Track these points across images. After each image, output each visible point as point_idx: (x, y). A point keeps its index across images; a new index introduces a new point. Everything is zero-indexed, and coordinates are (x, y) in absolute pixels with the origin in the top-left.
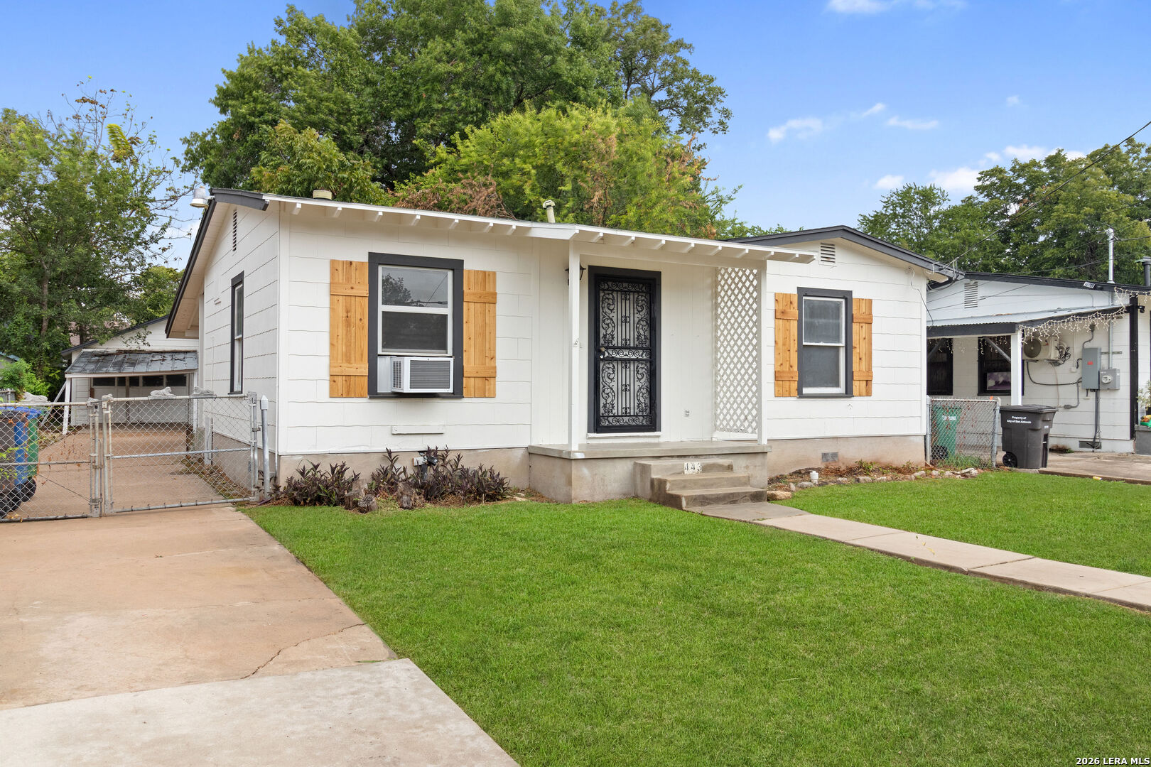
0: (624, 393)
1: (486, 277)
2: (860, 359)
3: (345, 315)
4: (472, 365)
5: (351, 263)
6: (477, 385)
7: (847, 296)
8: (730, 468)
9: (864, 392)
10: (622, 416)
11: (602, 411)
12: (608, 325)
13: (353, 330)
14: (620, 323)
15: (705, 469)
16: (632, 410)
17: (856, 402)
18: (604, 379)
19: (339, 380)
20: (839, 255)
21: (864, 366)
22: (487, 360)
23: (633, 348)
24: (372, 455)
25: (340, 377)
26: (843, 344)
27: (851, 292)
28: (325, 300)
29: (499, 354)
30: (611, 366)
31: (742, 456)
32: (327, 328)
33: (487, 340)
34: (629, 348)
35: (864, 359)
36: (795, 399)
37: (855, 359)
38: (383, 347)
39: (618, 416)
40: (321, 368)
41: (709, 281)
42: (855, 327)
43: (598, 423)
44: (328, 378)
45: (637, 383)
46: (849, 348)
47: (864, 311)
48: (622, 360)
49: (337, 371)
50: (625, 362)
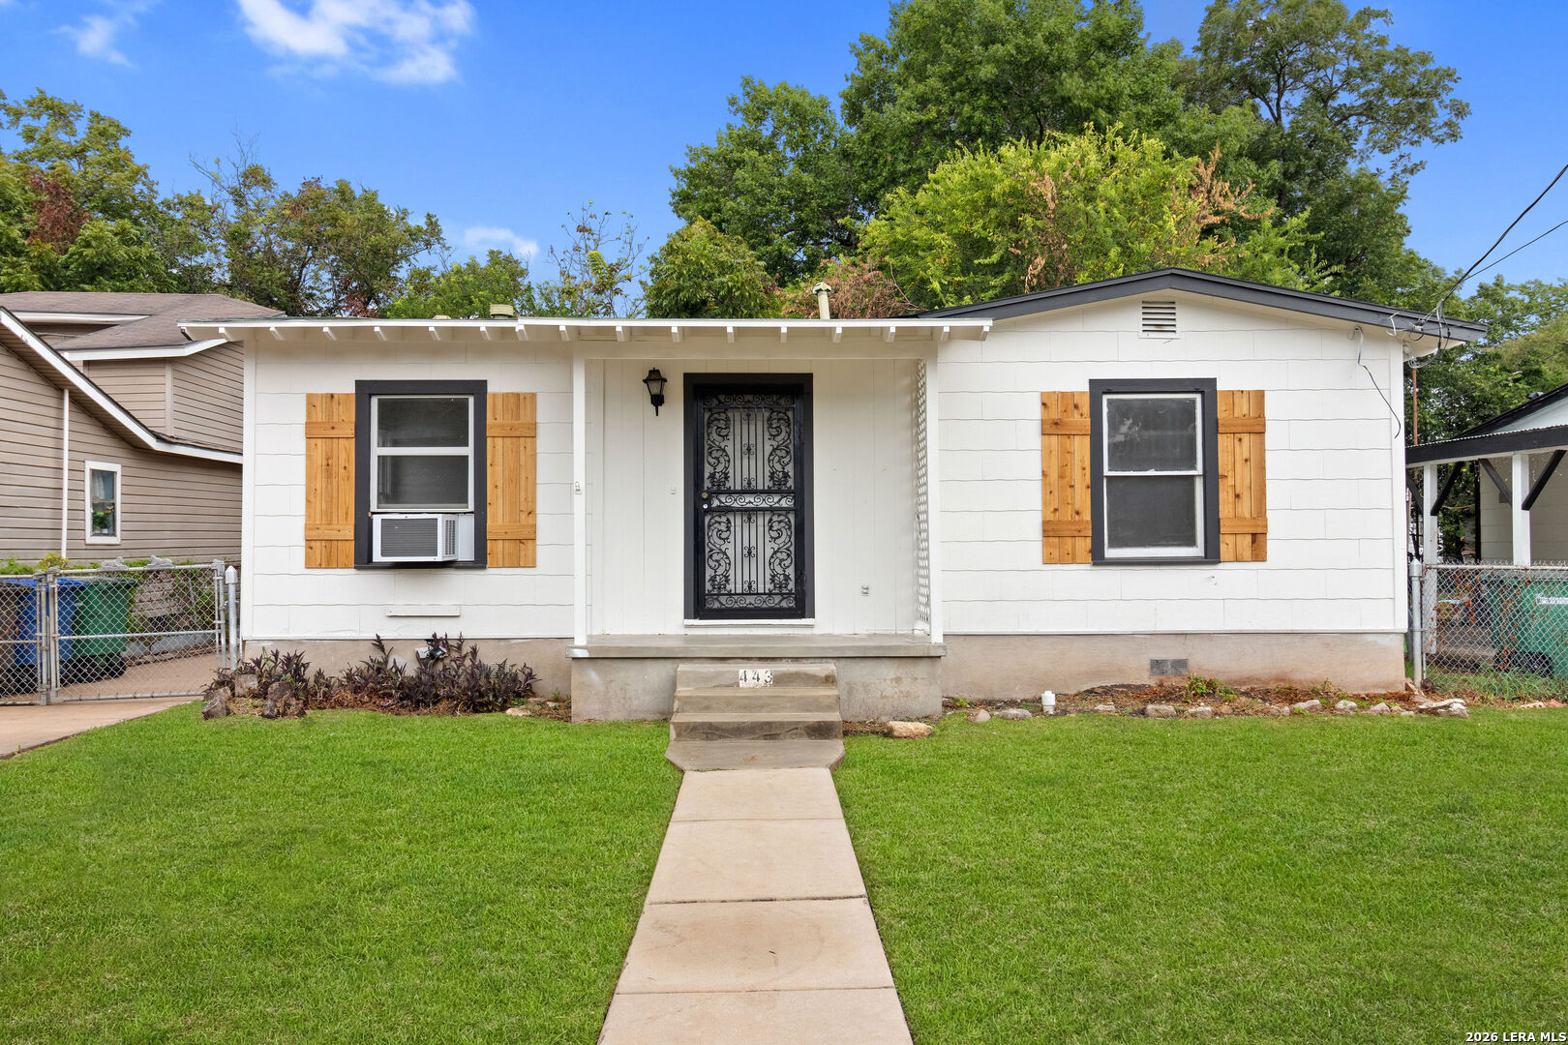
0: (746, 560)
1: (521, 403)
2: (1237, 496)
3: (324, 463)
4: (500, 521)
5: (332, 396)
6: (506, 551)
7: (1205, 387)
8: (829, 680)
9: (1247, 553)
10: (743, 594)
11: (708, 586)
12: (717, 458)
13: (335, 481)
14: (738, 454)
15: (779, 680)
16: (761, 586)
17: (1229, 575)
18: (713, 540)
19: (317, 545)
20: (1184, 319)
21: (1245, 508)
22: (523, 516)
23: (763, 492)
24: (362, 644)
25: (318, 543)
26: (1199, 470)
27: (1213, 381)
28: (300, 444)
29: (541, 507)
30: (724, 519)
31: (887, 661)
32: (302, 480)
33: (523, 489)
34: (755, 492)
35: (1246, 496)
36: (1088, 567)
37: (1225, 497)
38: (379, 502)
39: (736, 594)
40: (295, 531)
41: (906, 381)
42: (1224, 442)
43: (700, 603)
44: (303, 543)
45: (768, 546)
46: (1212, 477)
47: (1245, 411)
48: (743, 511)
49: (314, 534)
50: (749, 513)
